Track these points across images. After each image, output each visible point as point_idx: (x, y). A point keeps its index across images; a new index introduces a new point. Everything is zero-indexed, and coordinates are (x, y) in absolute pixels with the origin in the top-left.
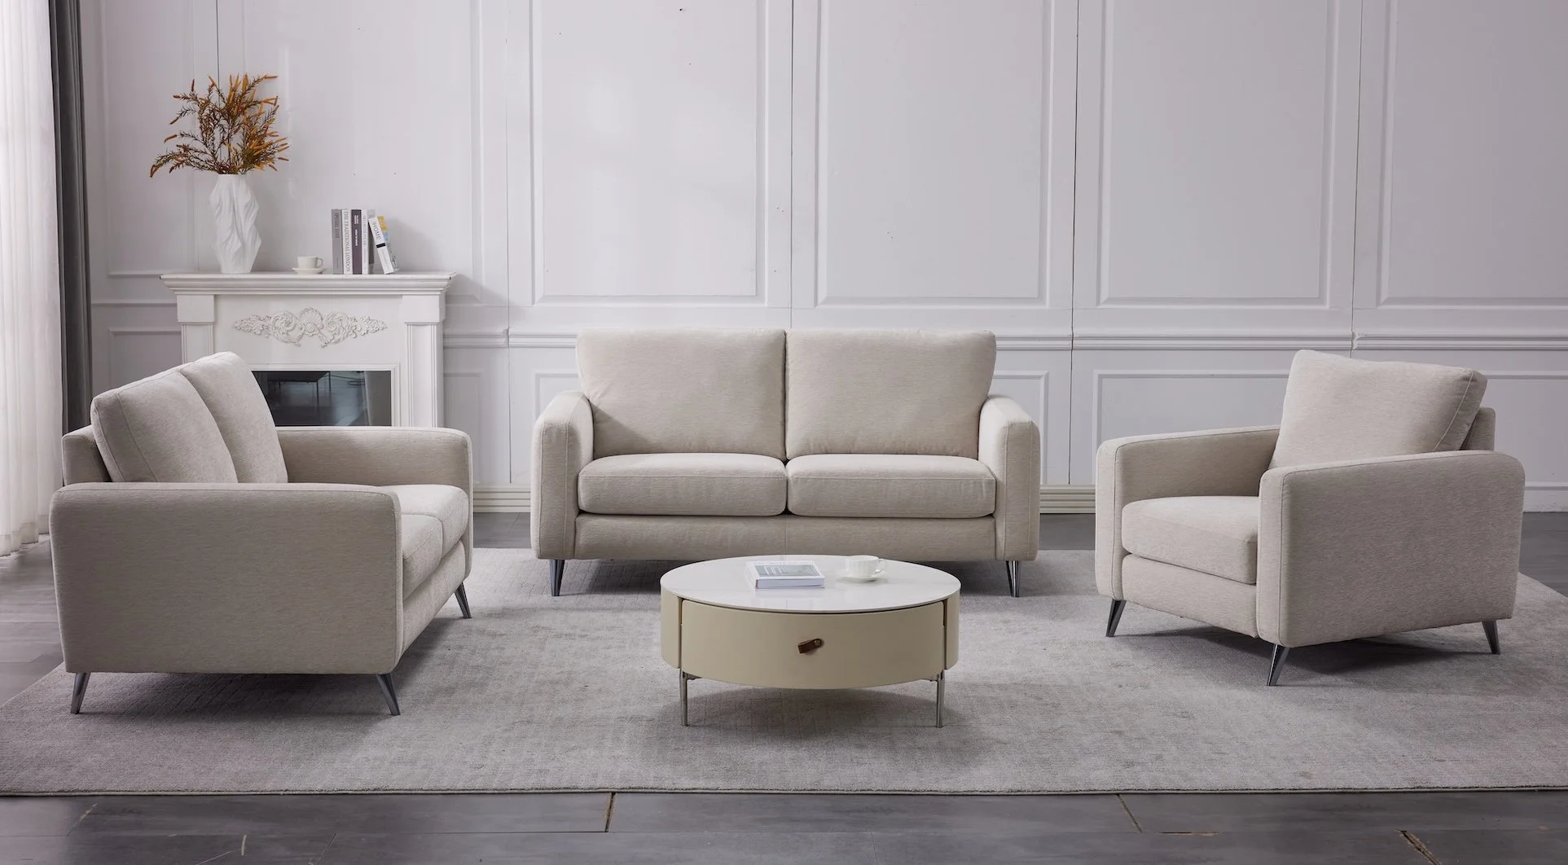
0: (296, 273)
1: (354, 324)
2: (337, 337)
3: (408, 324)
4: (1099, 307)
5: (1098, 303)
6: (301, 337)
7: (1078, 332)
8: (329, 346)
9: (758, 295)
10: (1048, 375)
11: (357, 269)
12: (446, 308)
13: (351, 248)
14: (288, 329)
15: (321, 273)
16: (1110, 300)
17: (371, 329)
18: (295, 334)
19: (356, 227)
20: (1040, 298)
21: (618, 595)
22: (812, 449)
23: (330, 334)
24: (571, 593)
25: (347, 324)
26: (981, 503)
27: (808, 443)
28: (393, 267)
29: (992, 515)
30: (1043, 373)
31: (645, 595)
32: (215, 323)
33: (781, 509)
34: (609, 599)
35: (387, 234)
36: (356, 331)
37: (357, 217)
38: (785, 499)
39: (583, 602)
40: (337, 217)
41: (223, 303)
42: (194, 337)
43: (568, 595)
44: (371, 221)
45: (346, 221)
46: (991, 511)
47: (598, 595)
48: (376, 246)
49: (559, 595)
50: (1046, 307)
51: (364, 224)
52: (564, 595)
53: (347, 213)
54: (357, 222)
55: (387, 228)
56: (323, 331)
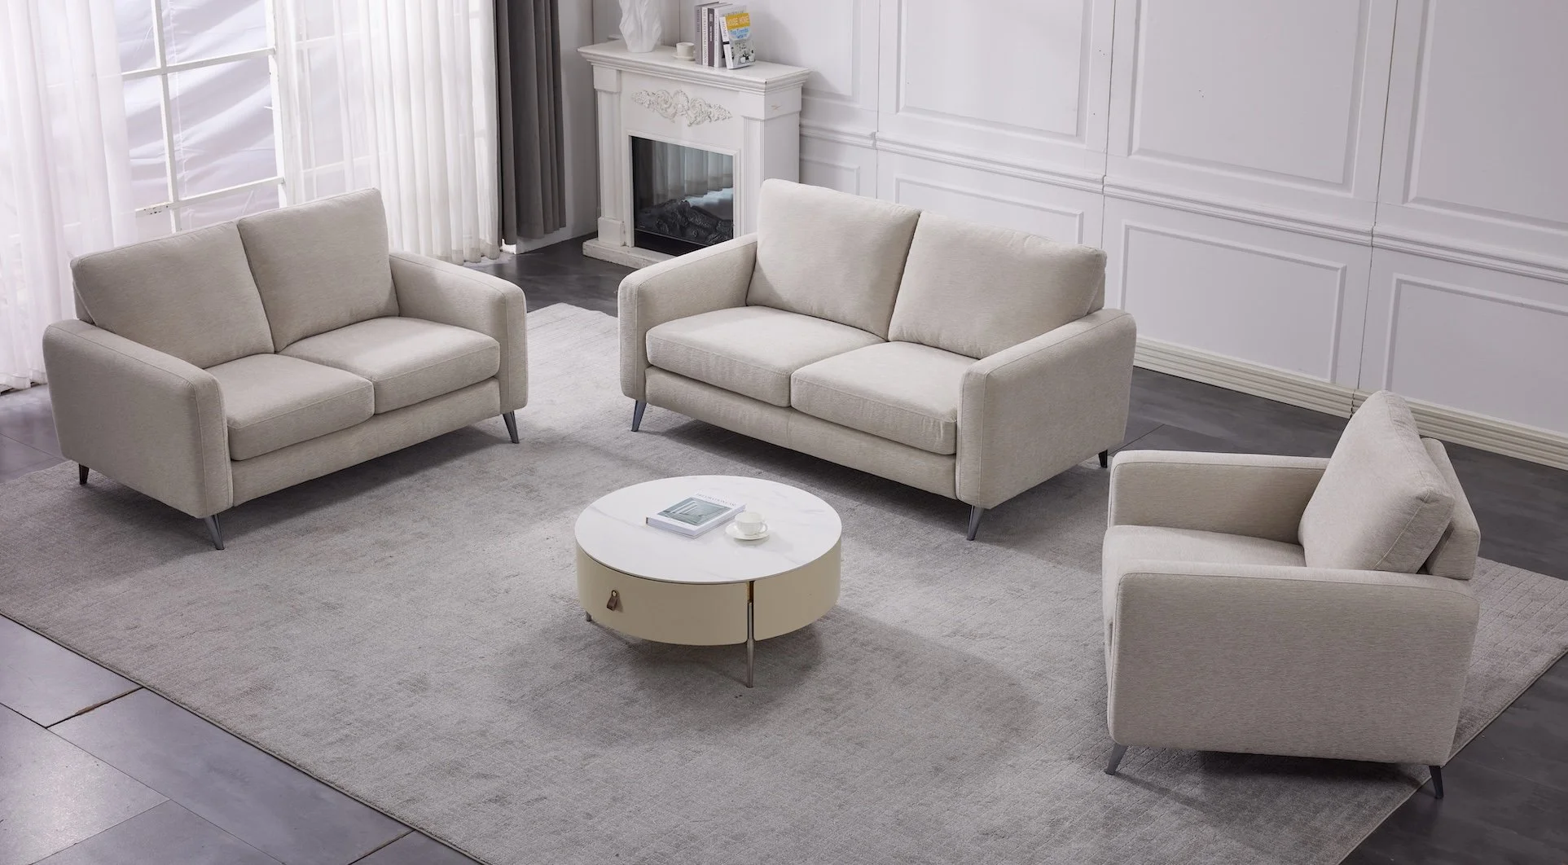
1: (710, 110)
2: (699, 119)
3: (745, 118)
4: (1404, 205)
5: (1405, 199)
6: (674, 115)
7: (1378, 229)
8: (693, 125)
9: (1078, 135)
10: (1344, 270)
11: (711, 64)
12: (802, 99)
13: (707, 43)
14: (665, 106)
15: (694, 61)
16: (1418, 200)
17: (720, 116)
18: (671, 111)
19: (711, 24)
20: (1345, 184)
21: (676, 443)
22: (905, 335)
23: (693, 116)
24: (652, 430)
25: (705, 108)
26: (939, 442)
27: (902, 330)
28: (740, 62)
29: (954, 455)
30: (1340, 265)
31: (693, 449)
32: (619, 93)
33: (784, 403)
34: (656, 447)
35: (746, 30)
36: (711, 116)
37: (711, 15)
38: (787, 395)
39: (631, 446)
40: (699, 13)
41: (625, 78)
42: (603, 102)
43: (646, 432)
44: (720, 20)
45: (705, 18)
46: (952, 452)
47: (664, 438)
48: (723, 43)
49: (637, 431)
50: (1351, 195)
51: (716, 21)
52: (642, 431)
53: (705, 10)
54: (711, 20)
55: (748, 24)
56: (689, 112)
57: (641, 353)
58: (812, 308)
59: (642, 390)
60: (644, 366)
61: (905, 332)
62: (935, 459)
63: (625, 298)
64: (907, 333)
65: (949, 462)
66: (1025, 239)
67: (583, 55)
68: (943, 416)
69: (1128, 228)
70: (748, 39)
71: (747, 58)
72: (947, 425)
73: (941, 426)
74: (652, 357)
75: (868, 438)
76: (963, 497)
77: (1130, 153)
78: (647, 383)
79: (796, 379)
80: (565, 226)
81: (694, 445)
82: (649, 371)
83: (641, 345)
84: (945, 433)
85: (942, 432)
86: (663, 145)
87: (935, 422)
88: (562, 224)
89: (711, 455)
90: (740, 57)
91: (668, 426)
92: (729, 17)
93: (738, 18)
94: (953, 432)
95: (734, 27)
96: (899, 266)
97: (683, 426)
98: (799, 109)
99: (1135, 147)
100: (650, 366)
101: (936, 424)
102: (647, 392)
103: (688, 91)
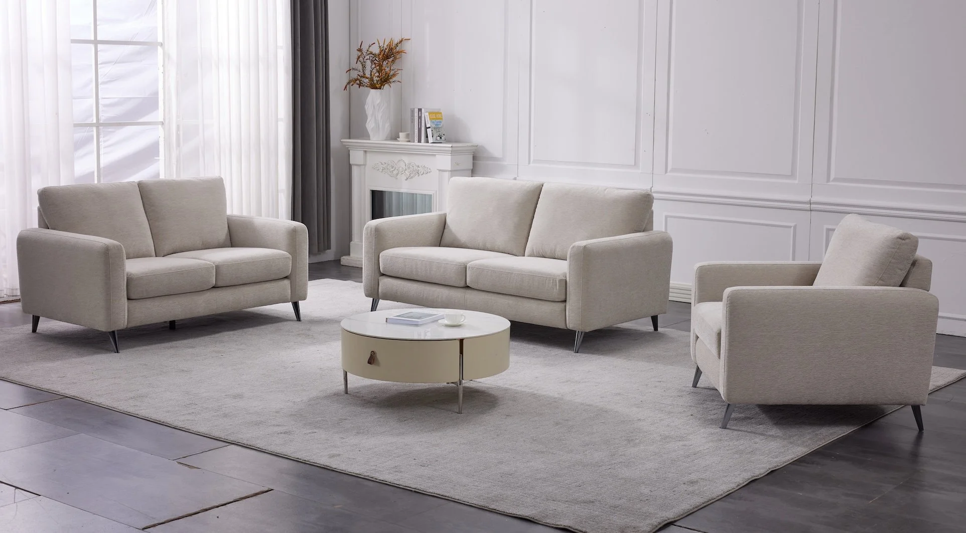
0: (399, 141)
1: (419, 168)
2: (412, 175)
3: (440, 170)
4: (828, 184)
5: (828, 180)
6: (397, 174)
7: (814, 199)
8: (408, 179)
9: (636, 165)
10: (795, 227)
11: (420, 141)
12: (473, 163)
13: (417, 128)
14: (392, 170)
15: (409, 141)
16: (835, 180)
17: (425, 172)
18: (395, 172)
19: (420, 118)
20: (792, 176)
22: (535, 253)
23: (408, 174)
25: (415, 168)
26: (556, 293)
27: (533, 250)
28: (437, 140)
29: (565, 301)
30: (792, 224)
32: (365, 165)
33: (462, 284)
35: (440, 122)
36: (419, 173)
37: (420, 112)
38: (464, 278)
40: (413, 111)
41: (368, 155)
42: (355, 171)
44: (425, 115)
45: (416, 114)
46: (563, 298)
48: (426, 128)
50: (796, 182)
51: (423, 116)
53: (416, 110)
54: (420, 115)
55: (442, 119)
56: (406, 172)
57: (376, 267)
58: (479, 245)
59: (376, 291)
60: (378, 275)
61: (535, 251)
62: (554, 304)
63: (368, 234)
64: (536, 251)
65: (562, 305)
66: (605, 190)
67: (344, 143)
68: (559, 276)
69: (666, 217)
70: (441, 127)
71: (441, 138)
72: (560, 281)
73: (557, 282)
74: (384, 268)
75: (513, 298)
76: (571, 325)
77: (666, 172)
78: (380, 286)
79: (470, 268)
80: (330, 249)
82: (381, 278)
83: (376, 262)
84: (559, 286)
85: (558, 286)
86: (391, 193)
87: (553, 280)
88: (329, 248)
90: (437, 137)
92: (430, 113)
93: (436, 115)
94: (564, 285)
95: (433, 119)
96: (531, 215)
98: (472, 168)
99: (669, 168)
100: (383, 275)
101: (554, 280)
102: (380, 290)
103: (406, 159)
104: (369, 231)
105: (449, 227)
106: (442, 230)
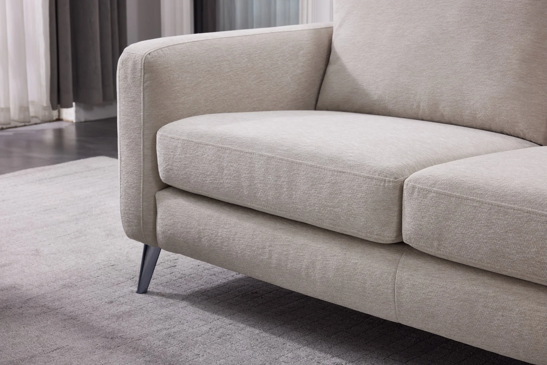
21: (201, 312)
24: (168, 291)
31: (227, 321)
34: (168, 318)
38: (395, 219)
39: (130, 314)
43: (158, 294)
47: (184, 304)
49: (145, 292)
52: (152, 293)
57: (149, 165)
59: (151, 227)
60: (154, 186)
63: (126, 77)
74: (167, 171)
78: (159, 216)
79: (414, 187)
81: (231, 316)
82: (161, 194)
83: (149, 152)
89: (257, 331)
91: (195, 286)
97: (219, 288)
100: (166, 187)
102: (158, 228)
104: (129, 71)
105: (338, 58)
106: (322, 66)
